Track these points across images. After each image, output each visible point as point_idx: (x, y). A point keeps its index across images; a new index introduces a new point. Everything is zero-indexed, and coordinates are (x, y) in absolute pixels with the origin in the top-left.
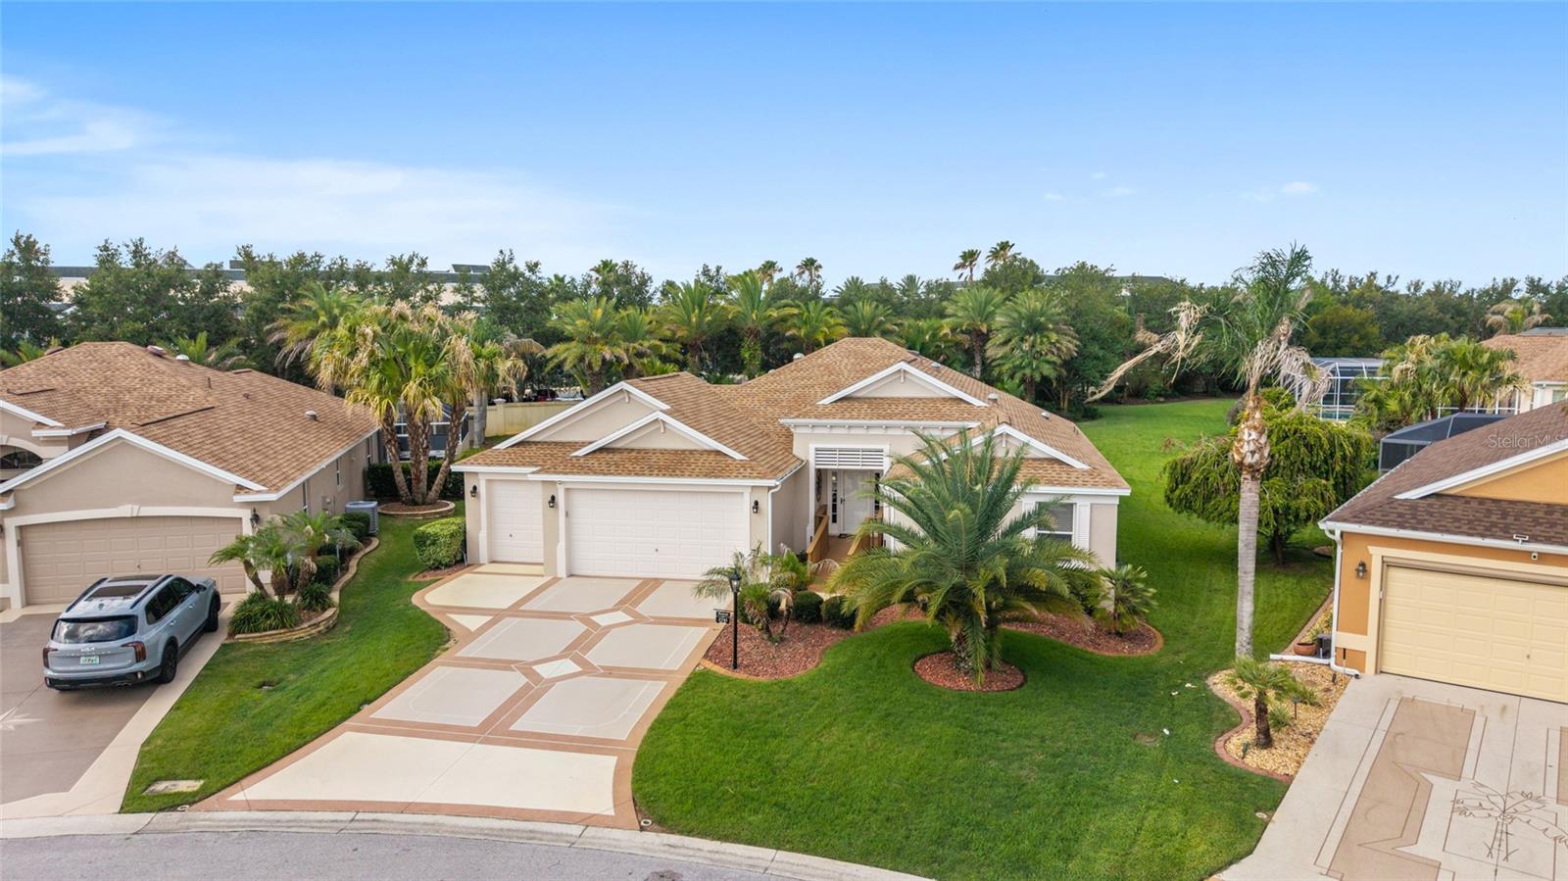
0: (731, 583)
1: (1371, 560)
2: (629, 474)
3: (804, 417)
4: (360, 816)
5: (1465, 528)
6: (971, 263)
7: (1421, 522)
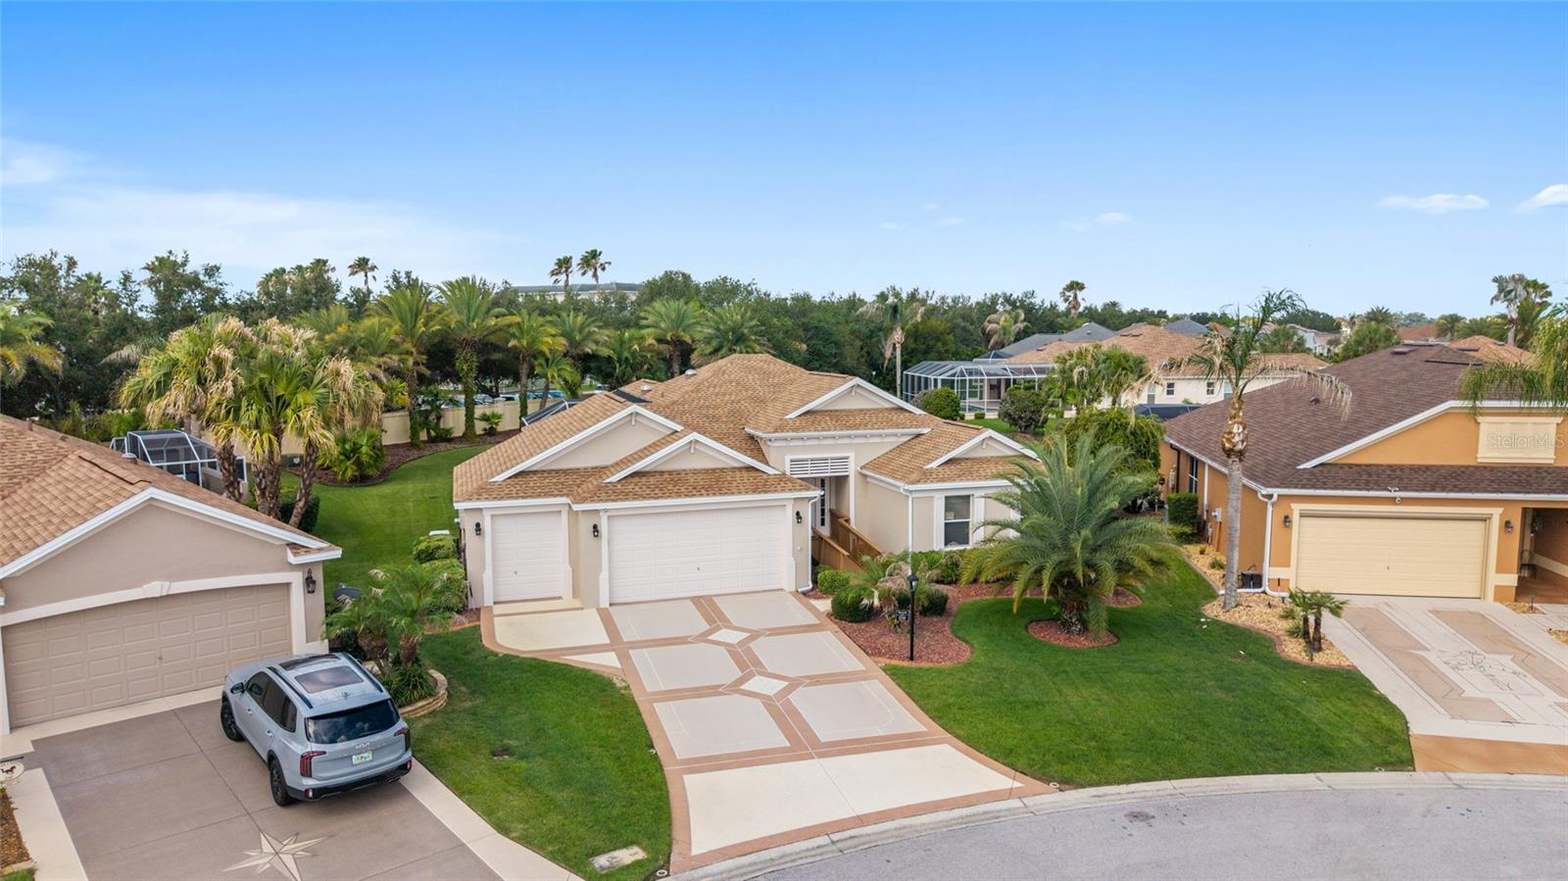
0: (911, 583)
1: (1292, 514)
2: (679, 495)
3: (782, 431)
4: (835, 837)
5: (1353, 485)
6: (566, 271)
7: (1325, 483)
